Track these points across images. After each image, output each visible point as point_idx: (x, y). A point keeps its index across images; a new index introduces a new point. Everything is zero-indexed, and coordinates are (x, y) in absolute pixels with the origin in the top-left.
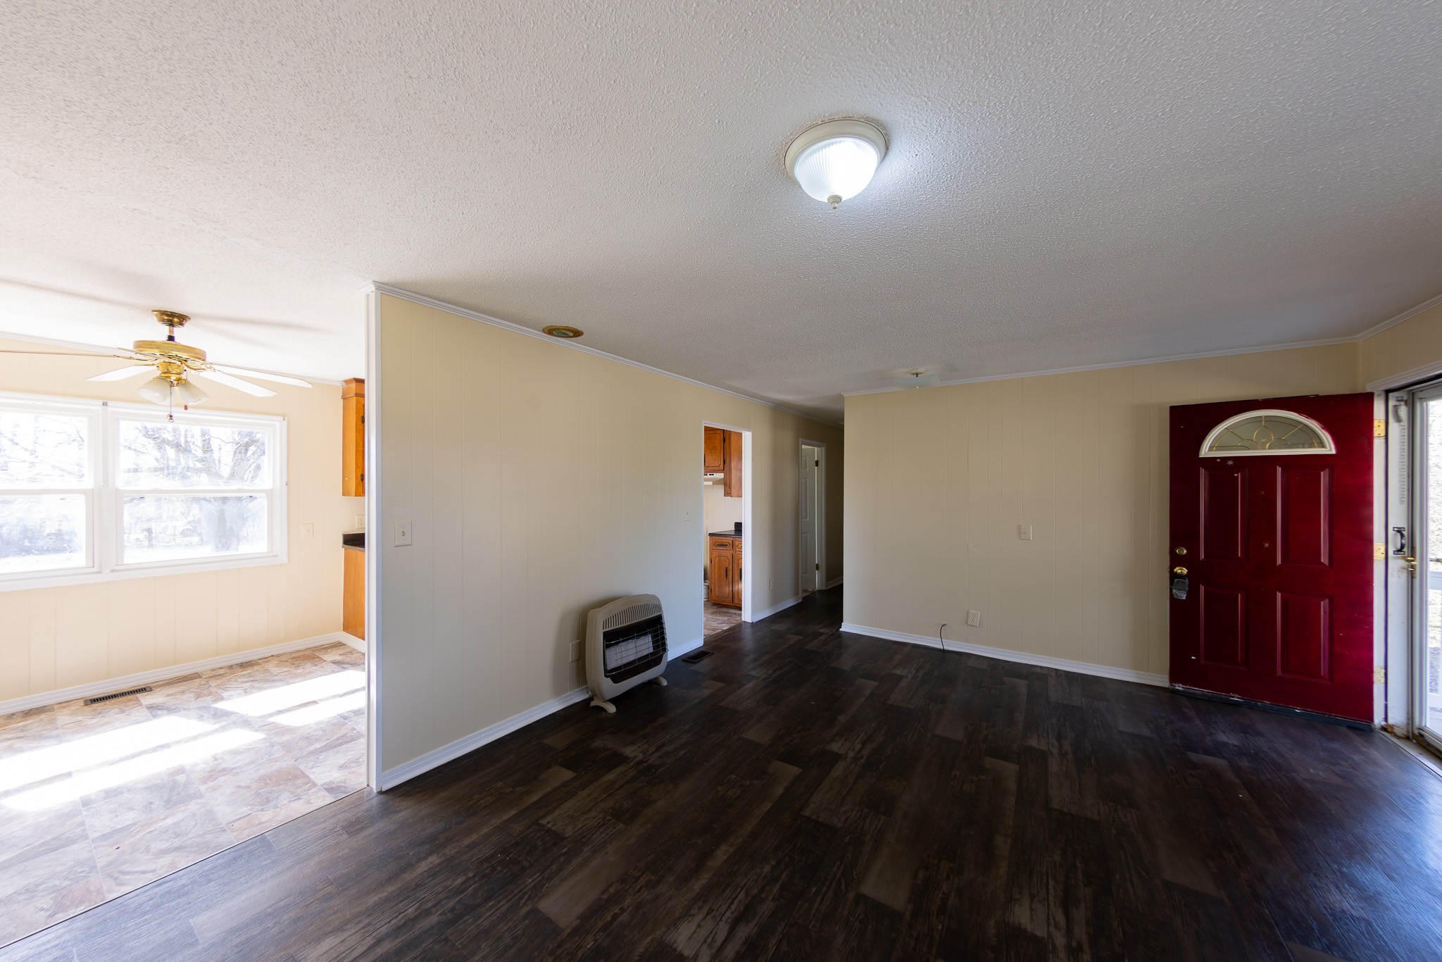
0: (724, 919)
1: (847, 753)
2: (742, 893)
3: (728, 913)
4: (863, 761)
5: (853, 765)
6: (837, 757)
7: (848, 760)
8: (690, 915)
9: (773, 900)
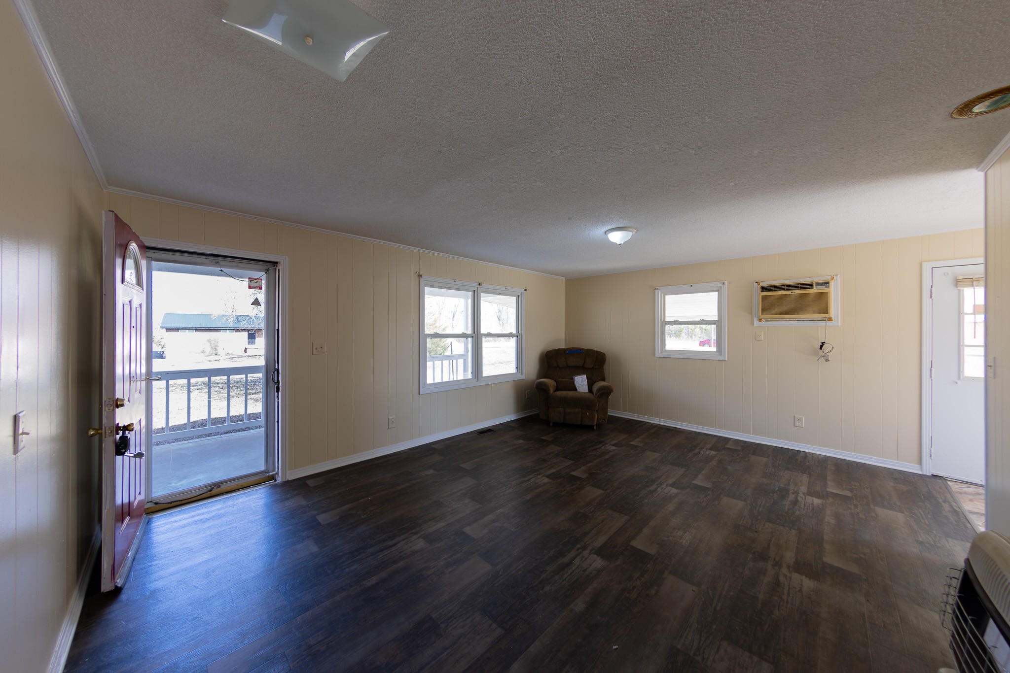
1: (590, 554)
4: (579, 546)
5: (587, 543)
6: (599, 552)
7: (590, 548)
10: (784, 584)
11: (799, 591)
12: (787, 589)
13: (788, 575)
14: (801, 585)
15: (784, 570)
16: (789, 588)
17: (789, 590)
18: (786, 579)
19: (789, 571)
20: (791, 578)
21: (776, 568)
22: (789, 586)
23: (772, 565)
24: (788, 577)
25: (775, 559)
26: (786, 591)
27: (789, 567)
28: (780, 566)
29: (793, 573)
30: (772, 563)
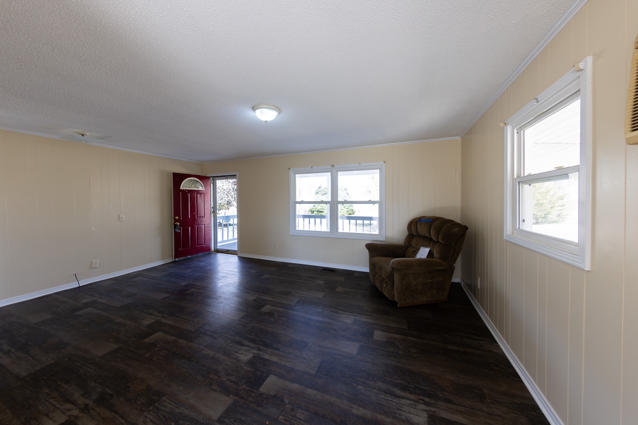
0: (399, 402)
2: (380, 396)
3: (395, 400)
8: (407, 419)
9: (377, 383)
10: (62, 405)
11: (48, 414)
12: (57, 406)
13: (68, 413)
14: (51, 419)
15: (75, 412)
16: (56, 407)
17: (55, 406)
18: (66, 409)
19: (72, 416)
20: (64, 413)
21: (83, 406)
22: (58, 408)
23: (88, 405)
24: (66, 411)
25: (93, 409)
26: (56, 404)
27: (76, 417)
28: (81, 410)
29: (67, 418)
30: (90, 405)
